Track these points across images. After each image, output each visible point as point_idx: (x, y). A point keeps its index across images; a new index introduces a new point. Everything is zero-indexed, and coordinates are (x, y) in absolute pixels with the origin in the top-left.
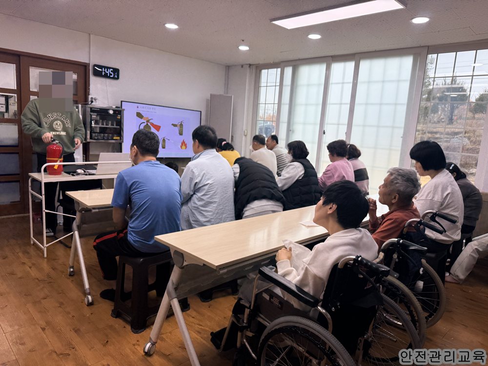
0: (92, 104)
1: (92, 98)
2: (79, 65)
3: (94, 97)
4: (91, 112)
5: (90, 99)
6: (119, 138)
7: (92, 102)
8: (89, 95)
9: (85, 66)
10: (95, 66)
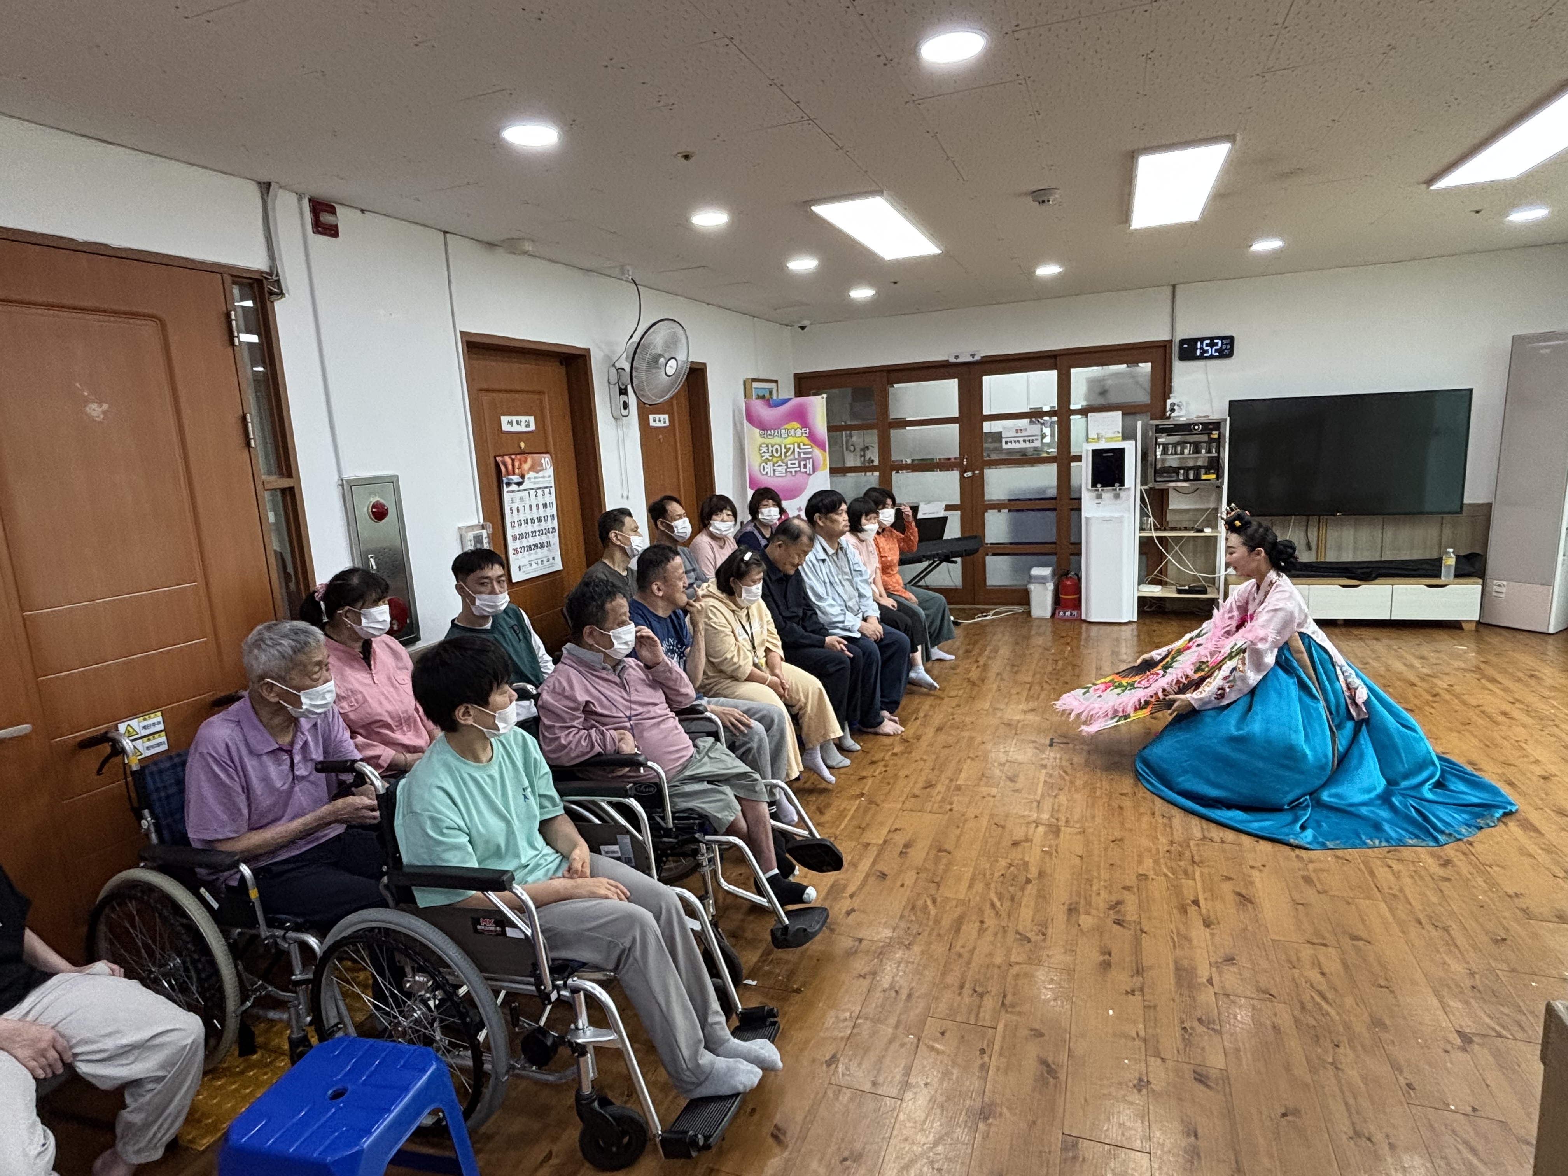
1: (1173, 404)
2: (1154, 347)
3: (1176, 401)
4: (1158, 432)
5: (1168, 407)
6: (1214, 476)
7: (1173, 410)
8: (1169, 398)
9: (1164, 347)
10: (1183, 342)
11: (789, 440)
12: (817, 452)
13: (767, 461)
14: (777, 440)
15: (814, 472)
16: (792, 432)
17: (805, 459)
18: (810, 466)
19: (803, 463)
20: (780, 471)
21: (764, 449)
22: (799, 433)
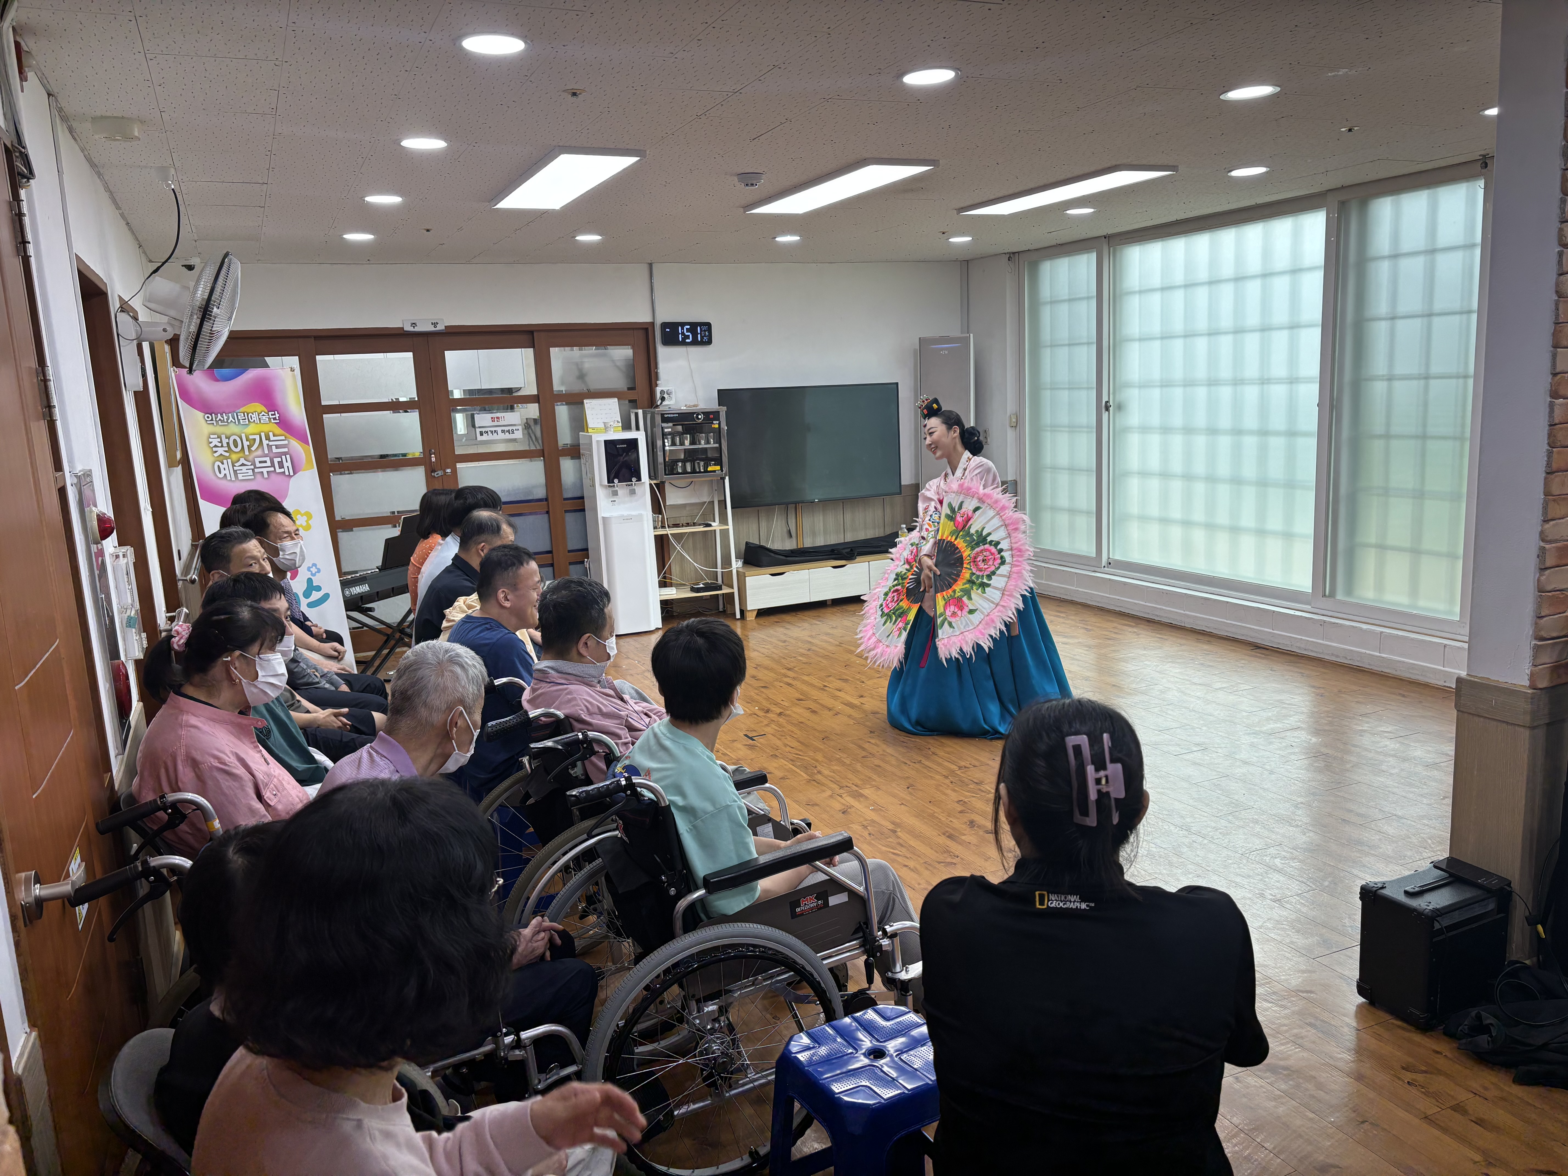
0: (664, 403)
1: (662, 392)
2: (633, 329)
3: (665, 389)
4: (663, 422)
5: (658, 395)
6: (718, 468)
7: (663, 399)
8: (657, 385)
9: (646, 329)
10: (665, 325)
11: (252, 429)
12: (296, 445)
13: (222, 459)
14: (233, 428)
15: (295, 473)
16: (255, 417)
17: (280, 455)
18: (287, 464)
19: (276, 460)
20: (245, 472)
21: (215, 442)
22: (265, 418)
